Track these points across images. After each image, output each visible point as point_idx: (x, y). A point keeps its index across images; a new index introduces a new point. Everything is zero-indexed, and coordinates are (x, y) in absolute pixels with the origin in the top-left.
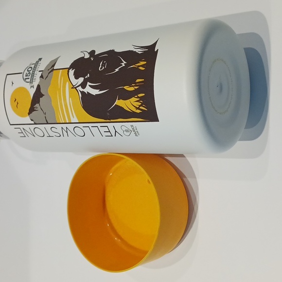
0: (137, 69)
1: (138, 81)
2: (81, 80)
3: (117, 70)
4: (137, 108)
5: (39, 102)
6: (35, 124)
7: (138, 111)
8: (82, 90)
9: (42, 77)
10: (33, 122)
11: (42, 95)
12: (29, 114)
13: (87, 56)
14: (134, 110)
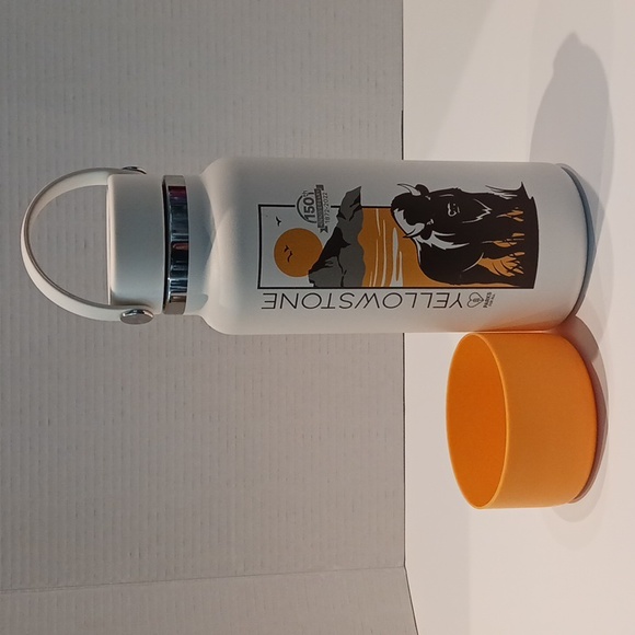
0: (511, 220)
1: (515, 235)
2: (420, 227)
3: (479, 218)
4: (509, 271)
5: (337, 254)
6: (315, 287)
7: (510, 274)
8: (422, 241)
9: (340, 215)
10: (312, 285)
11: (345, 245)
12: (310, 272)
13: (416, 193)
14: (504, 272)
